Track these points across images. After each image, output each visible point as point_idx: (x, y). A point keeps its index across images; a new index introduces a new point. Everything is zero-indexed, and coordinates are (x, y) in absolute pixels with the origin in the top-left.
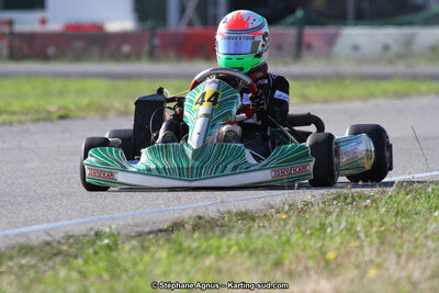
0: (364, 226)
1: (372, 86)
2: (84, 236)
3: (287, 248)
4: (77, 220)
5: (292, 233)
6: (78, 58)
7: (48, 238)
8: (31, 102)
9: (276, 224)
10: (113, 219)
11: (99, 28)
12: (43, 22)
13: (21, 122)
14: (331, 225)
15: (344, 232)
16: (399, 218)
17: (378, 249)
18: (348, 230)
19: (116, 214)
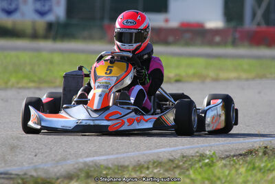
2: (192, 156)
4: (189, 146)
10: (211, 146)
12: (167, 21)
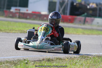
1: (100, 32)
12: (27, 10)
13: (17, 33)
18: (82, 64)
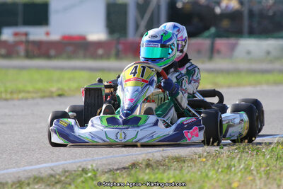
0: (256, 167)
1: (259, 77)
2: (75, 171)
3: (206, 180)
4: (71, 161)
5: (209, 170)
6: (69, 57)
7: (52, 172)
8: (40, 86)
9: (199, 165)
10: (94, 160)
11: (83, 38)
12: (48, 34)
13: (33, 98)
14: (234, 166)
15: (243, 170)
16: (278, 162)
17: (265, 182)
18: (245, 169)
19: (95, 157)
